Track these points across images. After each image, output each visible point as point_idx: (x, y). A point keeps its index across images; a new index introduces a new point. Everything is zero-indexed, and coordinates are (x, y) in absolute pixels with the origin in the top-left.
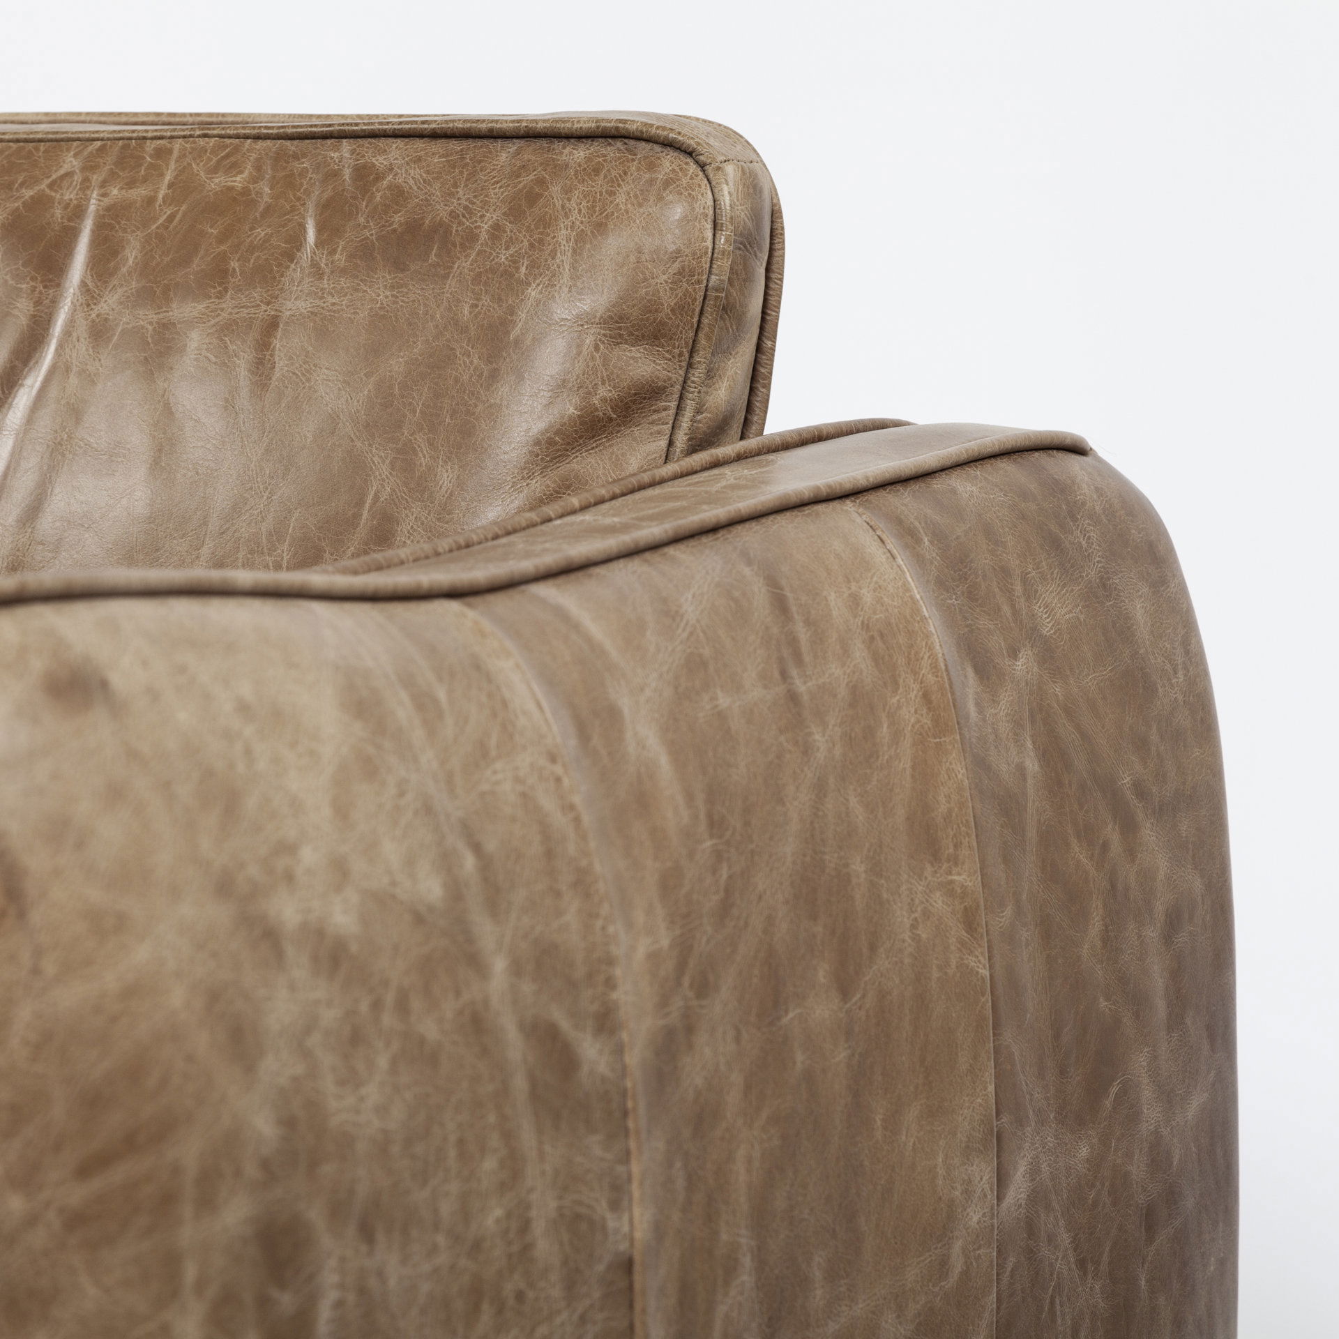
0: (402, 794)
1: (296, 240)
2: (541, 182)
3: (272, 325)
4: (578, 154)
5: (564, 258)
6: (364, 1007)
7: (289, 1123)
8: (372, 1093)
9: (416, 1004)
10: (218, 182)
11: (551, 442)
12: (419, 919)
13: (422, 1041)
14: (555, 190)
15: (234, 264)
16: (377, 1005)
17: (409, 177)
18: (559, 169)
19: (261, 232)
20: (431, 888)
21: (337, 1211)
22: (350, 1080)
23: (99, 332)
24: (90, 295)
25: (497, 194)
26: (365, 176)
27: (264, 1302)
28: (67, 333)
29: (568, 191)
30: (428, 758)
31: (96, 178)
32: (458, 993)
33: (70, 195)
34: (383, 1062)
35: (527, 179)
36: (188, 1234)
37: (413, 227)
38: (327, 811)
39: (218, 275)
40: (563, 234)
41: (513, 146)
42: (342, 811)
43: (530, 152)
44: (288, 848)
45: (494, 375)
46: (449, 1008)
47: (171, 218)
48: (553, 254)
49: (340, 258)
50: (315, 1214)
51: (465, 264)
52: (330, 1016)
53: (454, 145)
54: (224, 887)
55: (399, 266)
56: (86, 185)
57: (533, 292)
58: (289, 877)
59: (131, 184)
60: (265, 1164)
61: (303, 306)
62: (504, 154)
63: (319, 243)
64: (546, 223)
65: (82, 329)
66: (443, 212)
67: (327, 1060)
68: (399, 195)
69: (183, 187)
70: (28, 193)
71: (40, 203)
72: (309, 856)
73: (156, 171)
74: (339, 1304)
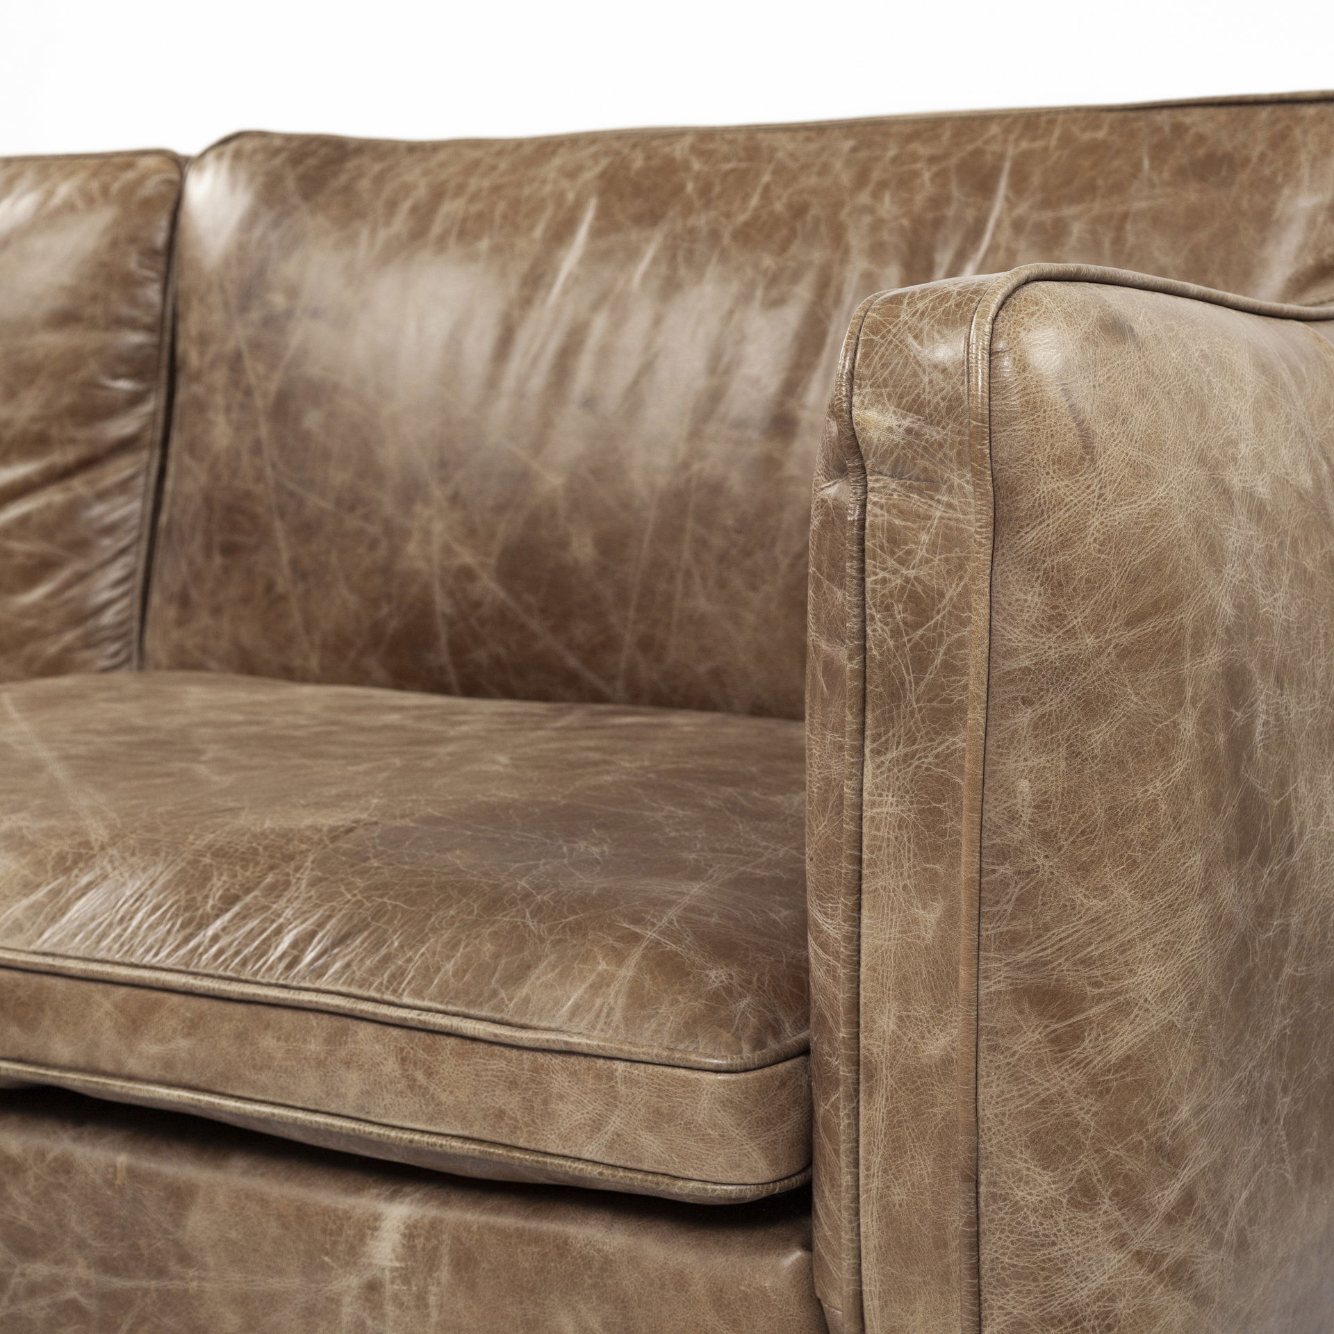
0: (1288, 422)
1: (1137, 166)
2: (1289, 128)
3: (1125, 216)
4: (1311, 111)
5: (1305, 171)
6: (1275, 545)
7: (1239, 607)
8: (1281, 597)
9: (1301, 548)
10: (1087, 136)
11: (1298, 281)
12: (1301, 498)
13: (1305, 570)
14: (1297, 132)
15: (1100, 182)
16: (1281, 544)
17: (1207, 128)
18: (1299, 120)
19: (1116, 163)
20: (1306, 480)
21: (1265, 665)
22: (1270, 588)
23: (1018, 226)
24: (1011, 204)
25: (1262, 135)
26: (1179, 129)
27: (1228, 716)
28: (998, 225)
29: (1305, 132)
30: (1299, 403)
31: (1012, 137)
32: (1322, 547)
33: (995, 147)
34: (1286, 579)
35: (1280, 126)
36: (1187, 668)
37: (1210, 157)
38: (1251, 425)
39: (1090, 190)
40: (1303, 157)
41: (1269, 109)
42: (1259, 427)
43: (1280, 111)
44: (1232, 442)
45: (1264, 241)
46: (1318, 554)
47: (1059, 158)
48: (1298, 169)
49: (1166, 175)
50: (1254, 666)
51: (1243, 176)
52: (1258, 546)
53: (1234, 110)
54: (1202, 460)
55: (1202, 178)
56: (1005, 141)
57: (1286, 191)
58: (1235, 460)
59: (1034, 139)
60: (1227, 630)
61: (1143, 205)
62: (1264, 113)
63: (1153, 168)
64: (1293, 151)
65: (1007, 224)
66: (1228, 146)
67: (1258, 573)
68: (1200, 139)
69: (1066, 139)
70: (970, 147)
71: (978, 153)
72: (1244, 449)
73: (1048, 132)
74: (1266, 723)
